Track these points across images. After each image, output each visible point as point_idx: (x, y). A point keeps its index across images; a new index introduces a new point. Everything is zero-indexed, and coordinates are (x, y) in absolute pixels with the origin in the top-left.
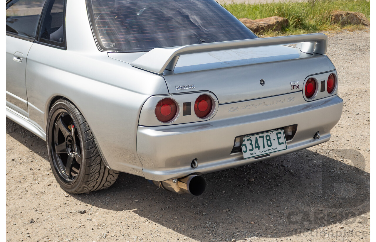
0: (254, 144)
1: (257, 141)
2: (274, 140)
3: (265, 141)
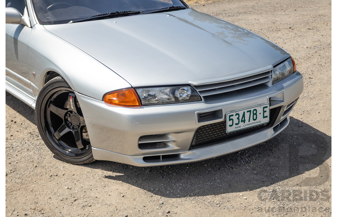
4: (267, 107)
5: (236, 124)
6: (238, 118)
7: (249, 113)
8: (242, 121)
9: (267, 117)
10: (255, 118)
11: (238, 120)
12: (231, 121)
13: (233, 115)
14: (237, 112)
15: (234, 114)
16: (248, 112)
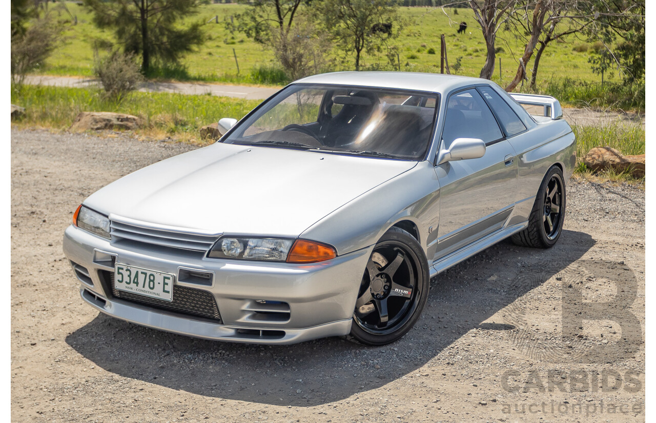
4: (169, 278)
5: (126, 282)
6: (129, 276)
7: (144, 275)
8: (134, 282)
9: (168, 292)
10: (152, 286)
11: (129, 278)
12: (121, 275)
13: (122, 269)
14: (129, 268)
15: (125, 268)
16: (142, 273)
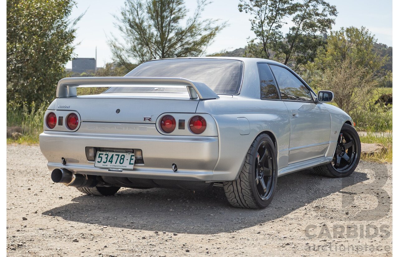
0: (109, 159)
1: (112, 157)
2: (127, 160)
3: (119, 158)
